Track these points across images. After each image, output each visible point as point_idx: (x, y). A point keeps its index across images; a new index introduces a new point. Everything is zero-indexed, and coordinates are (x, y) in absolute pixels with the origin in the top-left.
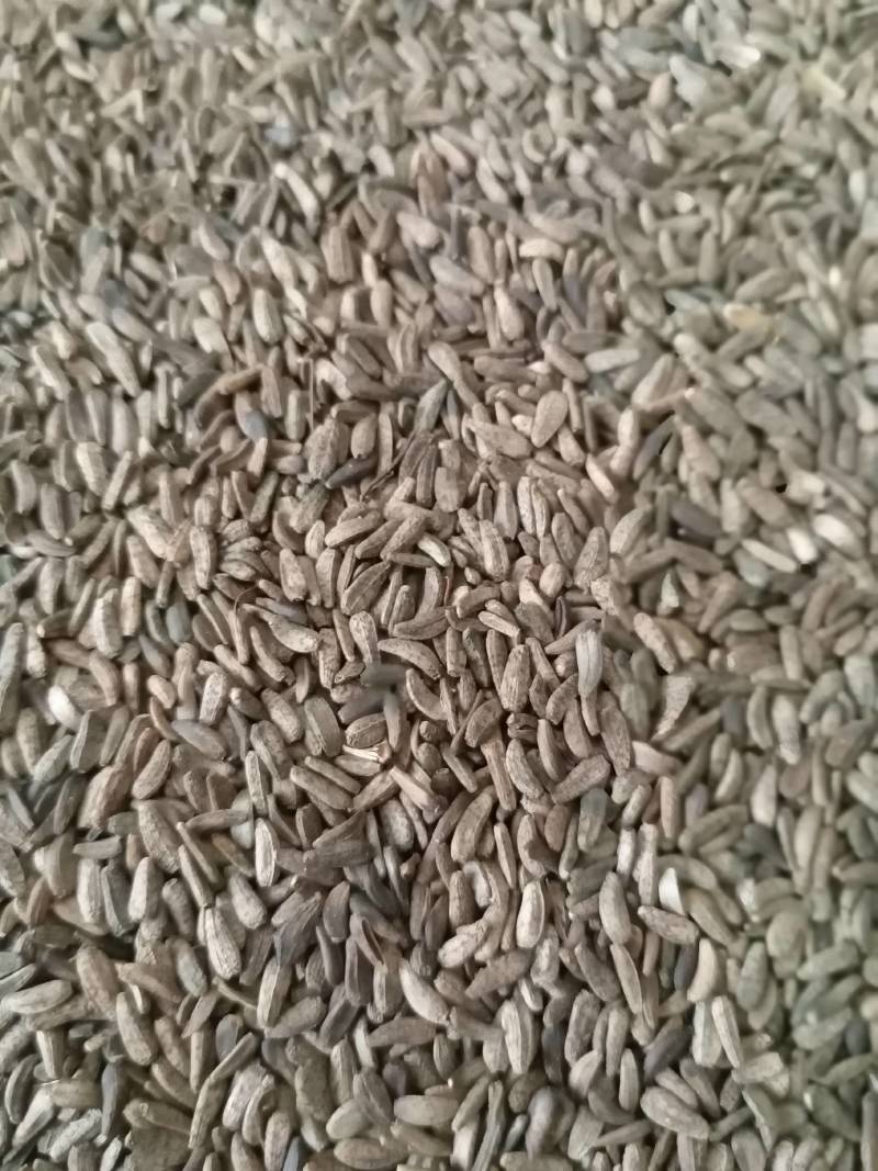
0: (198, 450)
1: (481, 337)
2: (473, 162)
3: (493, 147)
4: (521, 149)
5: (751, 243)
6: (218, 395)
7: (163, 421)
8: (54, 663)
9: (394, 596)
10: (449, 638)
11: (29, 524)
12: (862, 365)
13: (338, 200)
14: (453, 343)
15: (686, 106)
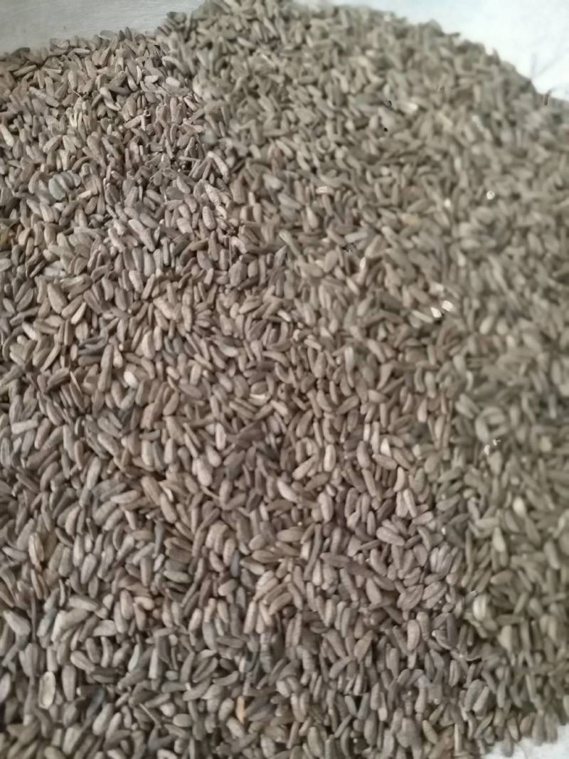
0: (182, 274)
1: (300, 228)
2: (294, 152)
3: (303, 147)
4: (315, 147)
5: (413, 189)
6: (190, 251)
8: (126, 362)
9: (269, 333)
10: (292, 351)
11: (110, 305)
12: (459, 240)
13: (236, 168)
14: (289, 230)
15: (386, 130)
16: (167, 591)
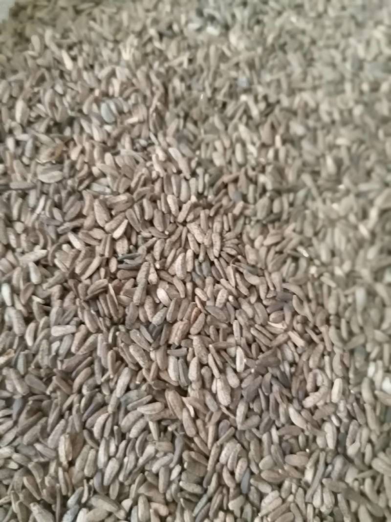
0: (214, 203)
1: (319, 173)
3: (326, 101)
4: (336, 103)
6: (223, 183)
8: (160, 279)
9: (289, 266)
10: (309, 285)
11: (148, 224)
13: (267, 112)
14: (310, 174)
16: (182, 500)
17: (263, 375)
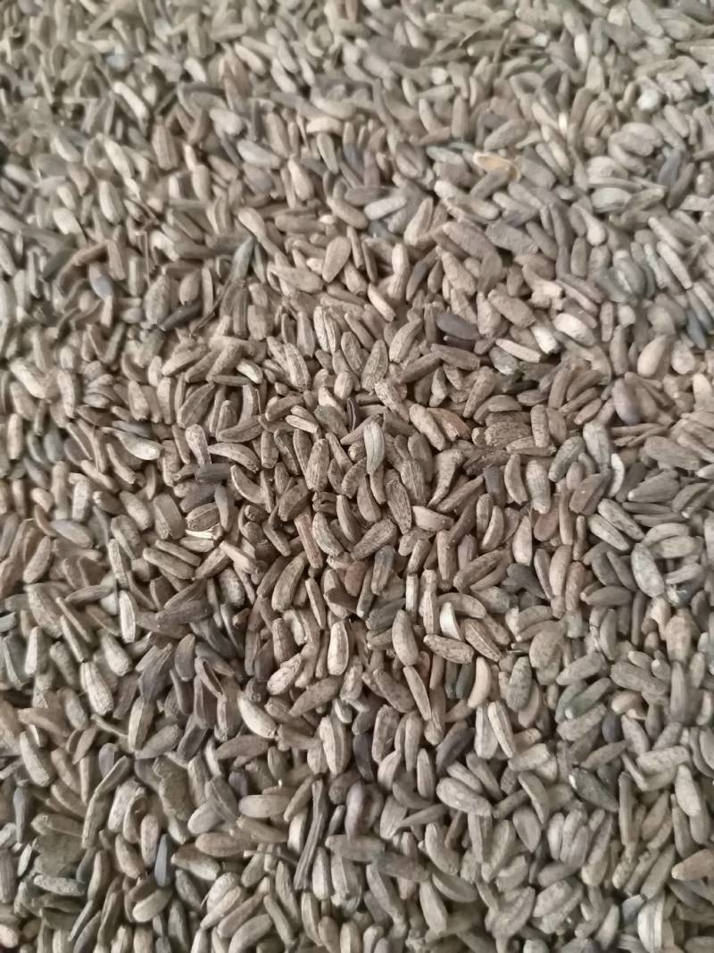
0: (63, 312)
1: (282, 201)
2: (267, 62)
3: (283, 50)
4: (305, 48)
5: (494, 103)
6: (75, 268)
7: (34, 292)
9: (219, 409)
10: (264, 439)
12: (591, 191)
13: (163, 105)
14: (258, 208)
16: (41, 912)
17: (176, 641)
